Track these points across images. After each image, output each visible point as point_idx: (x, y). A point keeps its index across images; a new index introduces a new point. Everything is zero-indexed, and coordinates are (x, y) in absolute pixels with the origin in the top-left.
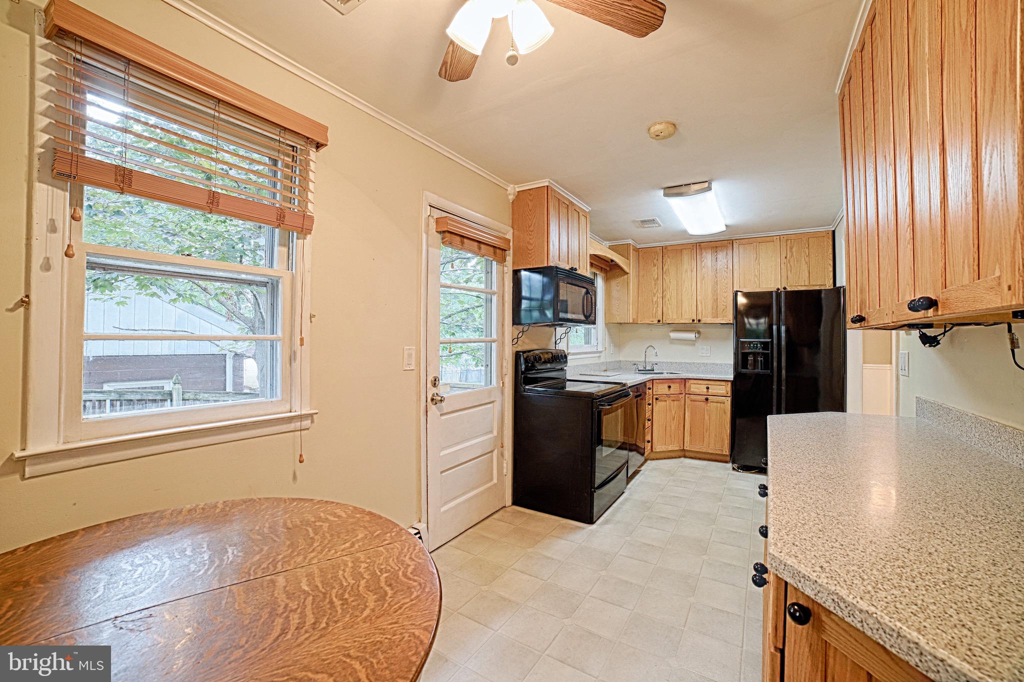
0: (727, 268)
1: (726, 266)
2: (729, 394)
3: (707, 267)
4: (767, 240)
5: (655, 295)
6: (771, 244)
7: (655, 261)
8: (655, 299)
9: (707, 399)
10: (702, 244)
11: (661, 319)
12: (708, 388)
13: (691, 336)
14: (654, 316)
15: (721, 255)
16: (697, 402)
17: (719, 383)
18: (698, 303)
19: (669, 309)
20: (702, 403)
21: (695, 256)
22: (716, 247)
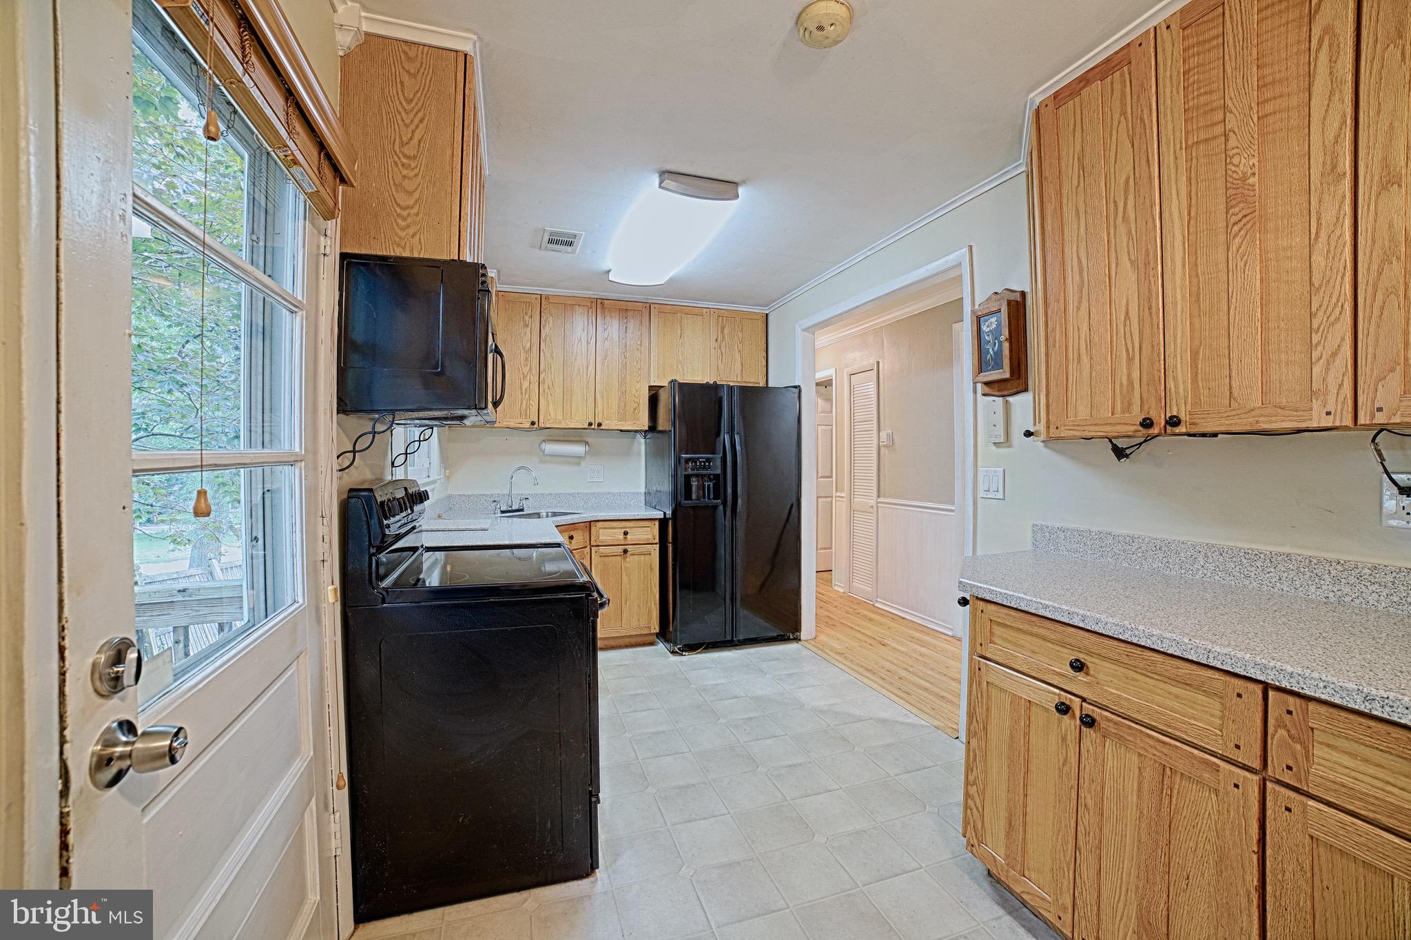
0: (641, 345)
1: (639, 343)
2: (657, 540)
3: (612, 338)
4: (696, 312)
5: (524, 377)
6: (700, 318)
7: (527, 318)
8: (526, 384)
9: (625, 551)
10: (606, 302)
11: (536, 420)
12: (626, 533)
13: (579, 449)
14: (523, 413)
15: (632, 324)
16: (610, 558)
17: (642, 524)
18: (598, 396)
19: (550, 403)
20: (618, 557)
21: (594, 319)
22: (627, 310)
